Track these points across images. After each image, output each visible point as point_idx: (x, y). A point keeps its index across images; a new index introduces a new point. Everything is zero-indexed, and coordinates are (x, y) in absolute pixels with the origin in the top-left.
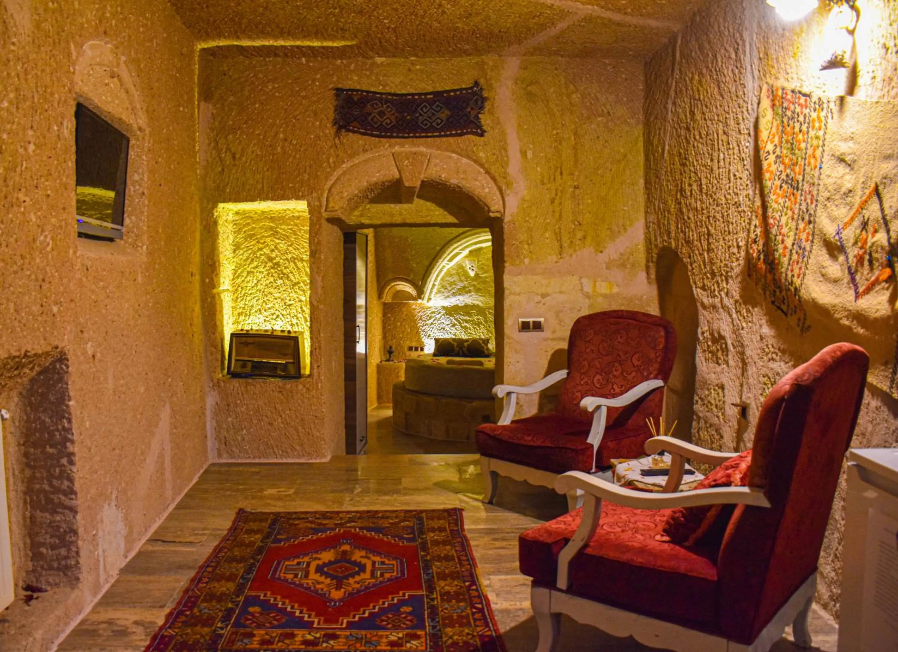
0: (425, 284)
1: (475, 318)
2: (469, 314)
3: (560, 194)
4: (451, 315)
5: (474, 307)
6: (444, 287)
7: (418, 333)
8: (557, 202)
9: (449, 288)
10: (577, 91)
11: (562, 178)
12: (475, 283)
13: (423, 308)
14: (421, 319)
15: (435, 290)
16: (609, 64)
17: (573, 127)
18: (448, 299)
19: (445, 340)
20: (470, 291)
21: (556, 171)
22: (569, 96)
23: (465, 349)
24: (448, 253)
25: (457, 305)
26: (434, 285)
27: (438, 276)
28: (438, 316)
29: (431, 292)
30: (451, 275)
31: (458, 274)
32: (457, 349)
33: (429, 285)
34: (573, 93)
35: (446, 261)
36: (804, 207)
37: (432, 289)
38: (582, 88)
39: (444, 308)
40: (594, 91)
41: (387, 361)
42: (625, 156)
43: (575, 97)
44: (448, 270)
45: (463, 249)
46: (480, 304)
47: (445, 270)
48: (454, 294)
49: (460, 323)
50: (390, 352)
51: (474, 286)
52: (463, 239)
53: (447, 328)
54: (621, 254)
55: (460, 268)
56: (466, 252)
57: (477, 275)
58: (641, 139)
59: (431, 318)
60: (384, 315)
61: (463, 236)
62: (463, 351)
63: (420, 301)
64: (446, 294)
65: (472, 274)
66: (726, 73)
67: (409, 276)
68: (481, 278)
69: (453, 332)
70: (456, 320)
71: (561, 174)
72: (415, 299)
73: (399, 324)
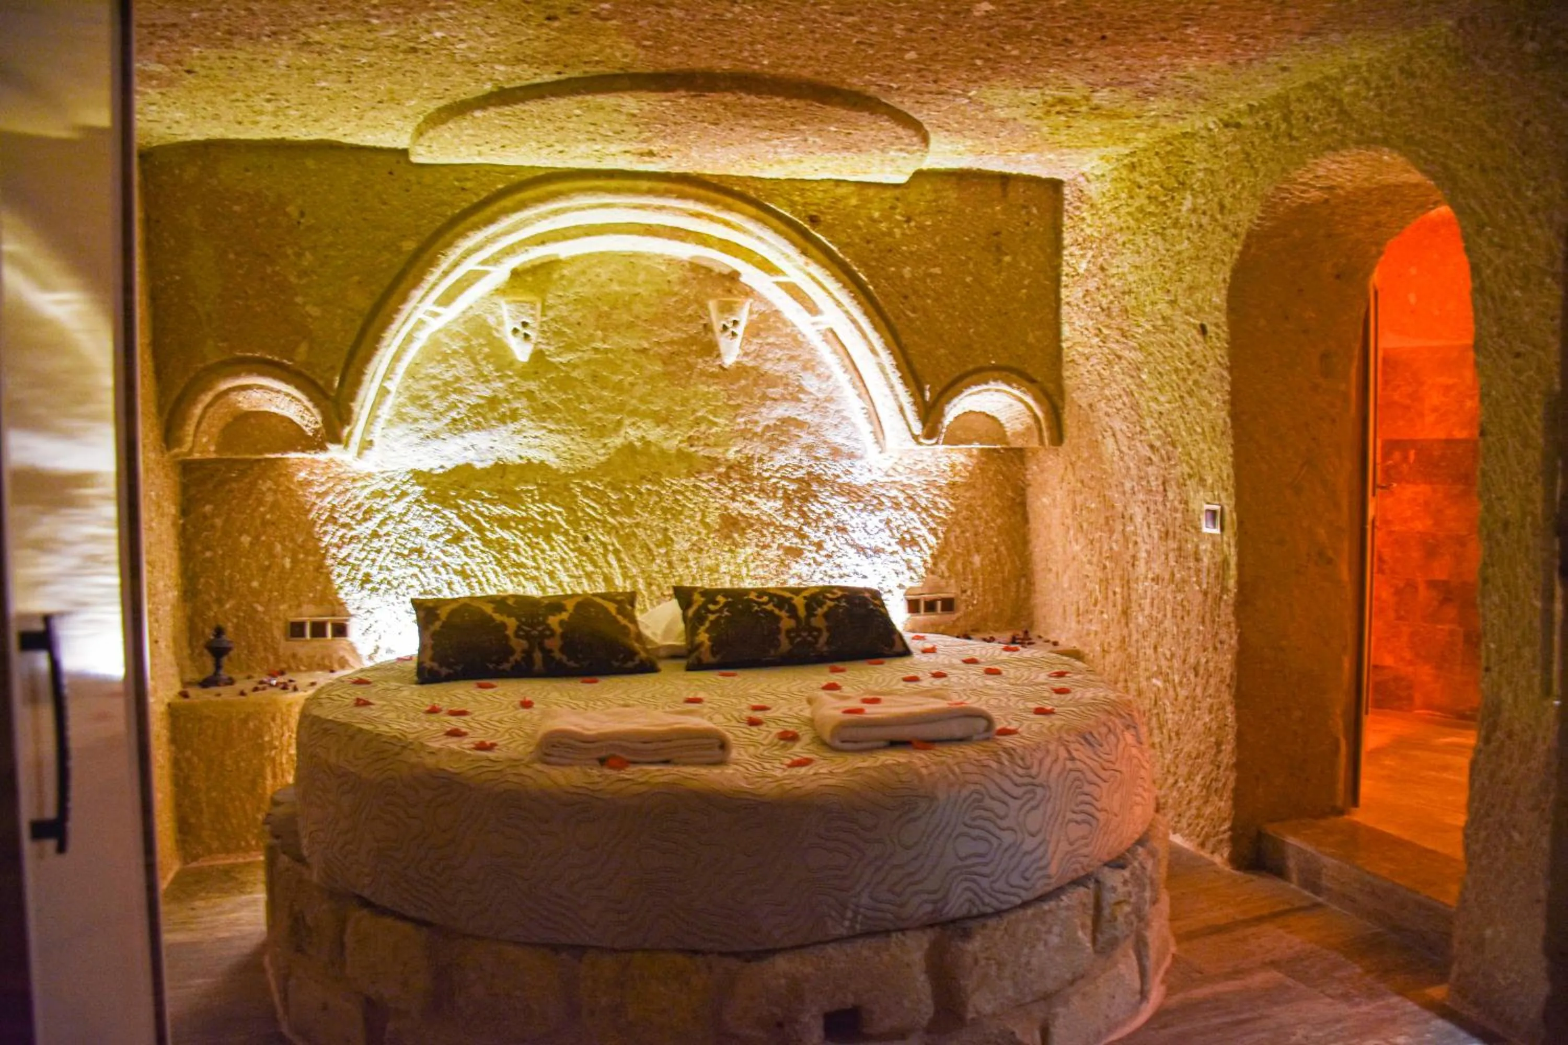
0: (358, 383)
1: (534, 510)
2: (511, 497)
4: (444, 501)
5: (528, 469)
6: (416, 399)
7: (321, 571)
9: (438, 405)
12: (533, 386)
13: (339, 479)
14: (332, 520)
15: (385, 412)
18: (435, 444)
19: (464, 607)
20: (514, 416)
23: (554, 644)
24: (444, 265)
25: (469, 466)
26: (383, 392)
27: (397, 358)
28: (399, 508)
29: (372, 418)
30: (445, 358)
31: (469, 352)
32: (520, 645)
33: (368, 392)
35: (429, 305)
37: (376, 405)
39: (418, 476)
41: (206, 684)
44: (434, 341)
45: (495, 260)
46: (551, 460)
47: (423, 337)
48: (456, 427)
49: (480, 530)
50: (218, 651)
51: (530, 395)
52: (506, 212)
53: (431, 548)
55: (476, 334)
56: (500, 274)
57: (538, 355)
59: (368, 514)
60: (184, 512)
61: (507, 202)
62: (547, 653)
63: (334, 451)
64: (429, 427)
65: (522, 352)
67: (289, 351)
68: (555, 367)
69: (454, 562)
70: (467, 519)
72: (316, 443)
73: (246, 540)
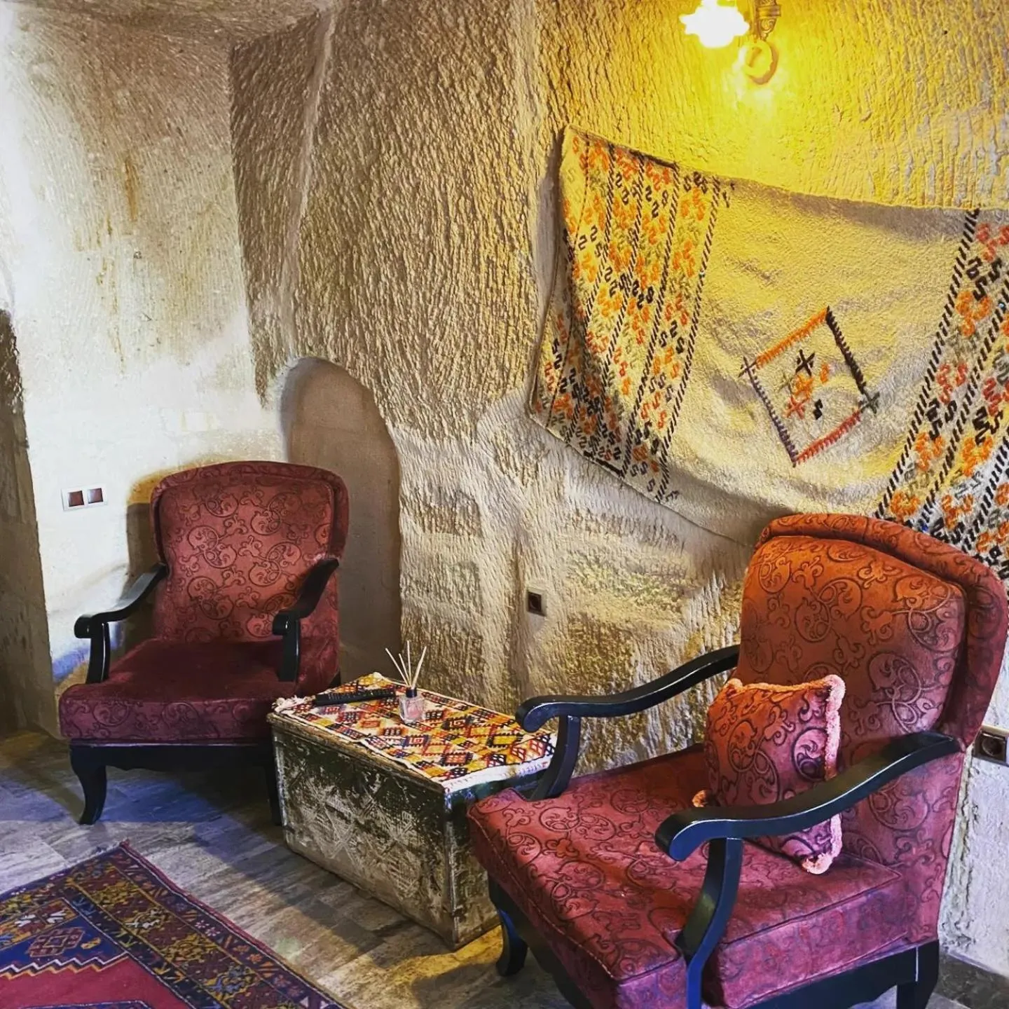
3: (110, 267)
8: (106, 281)
10: (124, 84)
11: (111, 240)
16: (174, 44)
17: (122, 149)
21: (101, 226)
22: (110, 94)
34: (118, 87)
36: (666, 327)
38: (133, 82)
40: (152, 89)
42: (210, 206)
43: (122, 96)
54: (219, 367)
58: (231, 178)
66: (462, 97)
71: (110, 231)
